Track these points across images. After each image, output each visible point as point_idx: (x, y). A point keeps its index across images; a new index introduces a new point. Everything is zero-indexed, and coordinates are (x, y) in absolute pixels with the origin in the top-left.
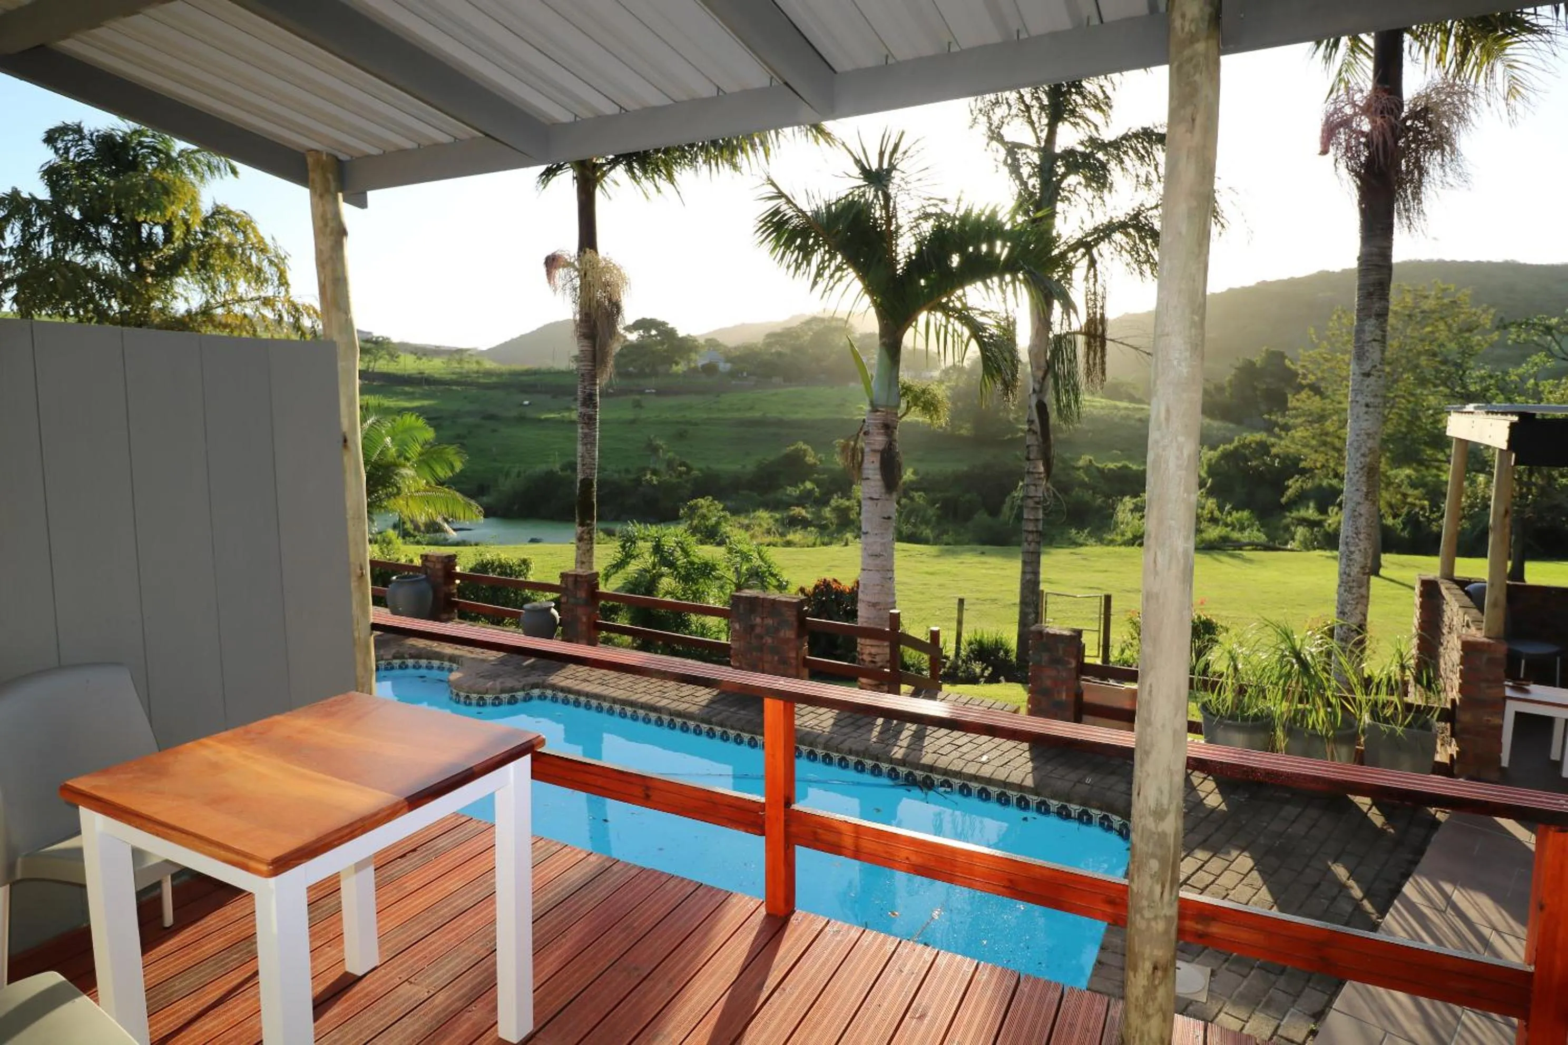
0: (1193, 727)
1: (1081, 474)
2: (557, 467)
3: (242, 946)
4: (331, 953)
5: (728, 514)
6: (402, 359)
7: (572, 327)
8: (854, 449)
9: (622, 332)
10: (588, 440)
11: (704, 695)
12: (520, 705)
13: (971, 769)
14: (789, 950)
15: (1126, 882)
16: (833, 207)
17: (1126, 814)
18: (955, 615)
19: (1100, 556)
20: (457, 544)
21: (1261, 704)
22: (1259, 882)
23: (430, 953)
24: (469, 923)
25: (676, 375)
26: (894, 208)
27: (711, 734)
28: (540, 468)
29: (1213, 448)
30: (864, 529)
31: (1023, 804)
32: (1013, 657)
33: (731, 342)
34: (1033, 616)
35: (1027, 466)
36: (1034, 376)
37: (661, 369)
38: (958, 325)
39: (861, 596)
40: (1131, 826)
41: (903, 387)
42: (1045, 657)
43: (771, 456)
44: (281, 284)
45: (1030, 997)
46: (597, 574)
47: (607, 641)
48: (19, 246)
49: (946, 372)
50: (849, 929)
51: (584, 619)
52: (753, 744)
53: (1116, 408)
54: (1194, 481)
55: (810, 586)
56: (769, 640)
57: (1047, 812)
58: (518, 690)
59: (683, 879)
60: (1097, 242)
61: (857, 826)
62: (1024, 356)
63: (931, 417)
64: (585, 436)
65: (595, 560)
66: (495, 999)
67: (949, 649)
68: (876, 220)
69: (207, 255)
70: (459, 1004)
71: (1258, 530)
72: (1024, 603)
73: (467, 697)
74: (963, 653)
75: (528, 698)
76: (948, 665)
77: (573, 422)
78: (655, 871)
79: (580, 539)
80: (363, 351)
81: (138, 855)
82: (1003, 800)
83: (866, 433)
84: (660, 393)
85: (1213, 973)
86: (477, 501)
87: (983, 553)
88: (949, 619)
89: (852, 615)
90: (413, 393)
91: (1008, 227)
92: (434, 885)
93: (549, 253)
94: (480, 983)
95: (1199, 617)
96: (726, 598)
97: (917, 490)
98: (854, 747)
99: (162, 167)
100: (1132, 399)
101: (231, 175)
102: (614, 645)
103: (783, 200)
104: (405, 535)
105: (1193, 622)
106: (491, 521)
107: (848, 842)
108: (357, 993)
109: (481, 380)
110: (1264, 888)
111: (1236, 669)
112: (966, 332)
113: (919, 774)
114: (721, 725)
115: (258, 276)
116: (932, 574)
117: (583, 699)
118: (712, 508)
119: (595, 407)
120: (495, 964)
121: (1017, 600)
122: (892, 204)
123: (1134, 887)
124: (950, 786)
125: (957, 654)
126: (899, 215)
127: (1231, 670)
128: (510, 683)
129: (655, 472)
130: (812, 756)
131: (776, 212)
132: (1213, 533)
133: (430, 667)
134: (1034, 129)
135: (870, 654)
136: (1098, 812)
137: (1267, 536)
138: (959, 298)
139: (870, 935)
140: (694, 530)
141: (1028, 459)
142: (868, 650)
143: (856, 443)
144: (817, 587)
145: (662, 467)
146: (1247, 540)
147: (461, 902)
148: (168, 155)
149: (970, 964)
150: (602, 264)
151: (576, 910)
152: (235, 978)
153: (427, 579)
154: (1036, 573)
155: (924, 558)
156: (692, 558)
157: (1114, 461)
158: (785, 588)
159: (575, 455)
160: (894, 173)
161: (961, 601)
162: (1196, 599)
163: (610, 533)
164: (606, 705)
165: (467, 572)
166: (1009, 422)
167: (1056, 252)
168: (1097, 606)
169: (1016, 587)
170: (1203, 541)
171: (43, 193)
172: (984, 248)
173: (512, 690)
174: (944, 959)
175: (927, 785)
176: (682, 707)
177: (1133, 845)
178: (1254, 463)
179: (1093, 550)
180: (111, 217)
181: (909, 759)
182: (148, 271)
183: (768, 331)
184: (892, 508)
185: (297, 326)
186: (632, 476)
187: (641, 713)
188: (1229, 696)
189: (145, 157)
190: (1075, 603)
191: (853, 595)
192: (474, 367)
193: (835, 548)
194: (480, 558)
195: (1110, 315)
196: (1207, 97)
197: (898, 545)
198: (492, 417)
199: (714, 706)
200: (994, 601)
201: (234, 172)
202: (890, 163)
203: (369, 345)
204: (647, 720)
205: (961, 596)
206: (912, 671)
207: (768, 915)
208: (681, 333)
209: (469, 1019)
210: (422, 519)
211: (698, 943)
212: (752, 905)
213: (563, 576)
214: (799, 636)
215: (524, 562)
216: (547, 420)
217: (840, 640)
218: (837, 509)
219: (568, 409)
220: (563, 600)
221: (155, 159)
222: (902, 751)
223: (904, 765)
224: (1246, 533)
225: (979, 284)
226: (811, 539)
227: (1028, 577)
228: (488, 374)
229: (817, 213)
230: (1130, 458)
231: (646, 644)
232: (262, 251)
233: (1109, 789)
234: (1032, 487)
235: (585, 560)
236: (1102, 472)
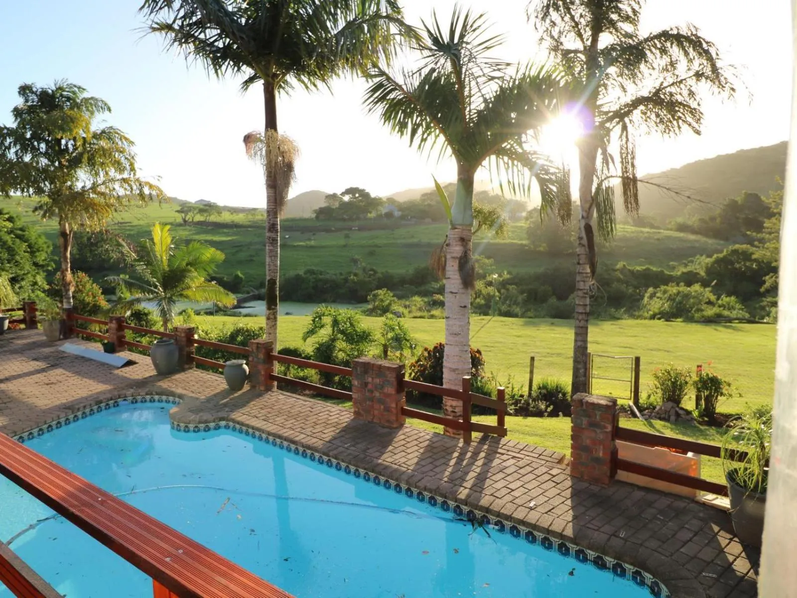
1: (618, 274)
19: (632, 326)
25: (370, 219)
29: (710, 256)
33: (401, 199)
35: (577, 268)
36: (582, 208)
37: (361, 216)
41: (475, 211)
44: (131, 171)
56: (377, 394)
58: (211, 422)
60: (628, 113)
64: (271, 251)
69: (93, 156)
71: (743, 310)
84: (361, 229)
100: (652, 226)
113: (478, 513)
114: (336, 458)
115: (119, 166)
128: (208, 416)
135: (452, 407)
141: (580, 264)
142: (449, 403)
146: (734, 316)
157: (640, 265)
165: (201, 339)
166: (571, 241)
171: (12, 124)
173: (208, 421)
178: (739, 266)
179: (627, 322)
180: (45, 136)
181: (471, 499)
182: (65, 166)
183: (423, 193)
208: (373, 196)
214: (400, 392)
222: (466, 492)
224: (734, 311)
230: (651, 263)
233: (641, 545)
234: (582, 283)
235: (271, 332)
236: (632, 272)
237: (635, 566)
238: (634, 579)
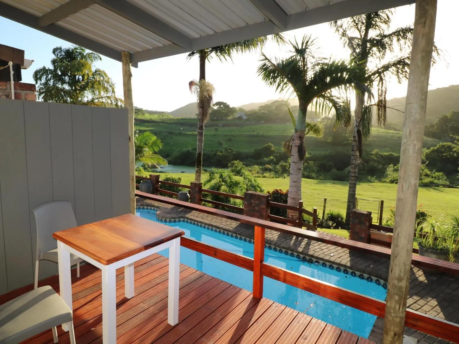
0: (415, 251)
1: (374, 157)
2: (190, 149)
3: (98, 285)
4: (121, 291)
5: (244, 166)
6: (145, 115)
7: (197, 104)
8: (289, 145)
9: (212, 106)
10: (200, 141)
11: (234, 224)
12: (177, 223)
13: (327, 258)
14: (260, 310)
15: (385, 303)
16: (284, 63)
17: (386, 280)
18: (323, 204)
19: (380, 187)
20: (160, 172)
21: (444, 244)
22: (439, 310)
23: (149, 295)
24: (160, 287)
25: (229, 120)
26: (306, 62)
27: (236, 237)
28: (185, 149)
29: (428, 148)
30: (291, 173)
31: (346, 272)
32: (344, 221)
33: (247, 109)
34: (352, 206)
35: (352, 153)
36: (356, 120)
37: (224, 118)
38: (328, 102)
39: (289, 195)
40: (387, 284)
41: (307, 124)
42: (357, 221)
43: (259, 147)
44: (113, 92)
45: (346, 338)
46: (202, 183)
47: (204, 205)
48: (45, 83)
49: (323, 119)
50: (281, 306)
51: (197, 197)
52: (250, 242)
53: (389, 133)
54: (420, 161)
55: (271, 191)
56: (257, 208)
57: (355, 276)
58: (176, 218)
59: (226, 282)
60: (383, 71)
61: (285, 272)
62: (353, 114)
63: (317, 134)
64: (200, 139)
65: (201, 179)
66: (167, 311)
67: (320, 216)
68: (299, 66)
69: (93, 84)
70: (157, 311)
71: (446, 180)
72: (349, 201)
73: (161, 219)
74: (325, 218)
75: (179, 221)
76: (320, 221)
77: (196, 135)
78: (217, 279)
79: (197, 172)
80: (136, 113)
81: (72, 255)
82: (338, 269)
83: (293, 140)
84: (224, 126)
85: (418, 341)
86: (166, 159)
87: (334, 183)
88: (321, 206)
89: (286, 202)
90: (148, 125)
91: (349, 67)
92: (150, 275)
93: (190, 81)
94: (163, 306)
95: (419, 211)
96: (243, 194)
97: (310, 160)
98: (285, 246)
99: (82, 58)
100: (395, 129)
101: (100, 60)
102: (206, 206)
103: (267, 61)
104: (145, 169)
105: (417, 213)
106: (170, 165)
107: (282, 276)
108: (128, 304)
109: (169, 122)
110: (442, 313)
111: (434, 231)
112: (331, 105)
113: (308, 258)
114: (240, 235)
115: (107, 90)
116: (315, 190)
117: (196, 223)
118: (239, 164)
119: (203, 130)
120: (168, 301)
121: (347, 201)
122: (305, 60)
123: (388, 304)
124: (319, 263)
125: (323, 218)
126: (308, 64)
127: (432, 231)
128: (174, 216)
129: (221, 152)
130: (270, 248)
131: (265, 65)
132: (427, 180)
133: (151, 209)
134: (360, 32)
135: (291, 215)
136: (375, 278)
137: (450, 182)
138: (329, 93)
139: (288, 309)
140: (233, 171)
141: (353, 150)
142: (291, 214)
143: (289, 143)
144: (274, 192)
145: (223, 150)
146: (441, 184)
147: (158, 281)
148: (83, 55)
149: (324, 324)
150: (207, 84)
151: (193, 288)
152: (95, 295)
153: (151, 182)
154: (354, 191)
155: (312, 184)
156: (232, 180)
157: (387, 152)
158: (263, 191)
159: (196, 146)
160: (307, 50)
161: (325, 200)
162: (418, 204)
163: (206, 171)
164: (203, 225)
165: (162, 181)
166: (346, 137)
167: (367, 75)
168: (377, 205)
169: (347, 196)
170: (422, 183)
171: (51, 67)
172: (339, 75)
173: (175, 218)
174: (314, 321)
175: (310, 262)
176: (227, 228)
177: (388, 290)
178: (445, 154)
179: (377, 184)
180: (69, 74)
181: (304, 252)
182: (78, 89)
183: (260, 106)
184: (302, 166)
185: (117, 105)
186: (213, 153)
187: (214, 229)
188: (430, 241)
189: (78, 55)
190: (369, 203)
191: (286, 195)
192: (167, 117)
193: (280, 179)
194: (166, 177)
195: (388, 99)
196: (431, 14)
197: (303, 179)
198: (171, 133)
199: (238, 228)
200: (337, 200)
201: (101, 59)
202: (306, 46)
203: (136, 111)
204: (216, 231)
205: (325, 198)
206: (306, 222)
207: (253, 297)
208: (231, 106)
209: (160, 316)
210: (150, 164)
211: (230, 303)
212: (248, 294)
213: (191, 183)
214: (267, 207)
215: (180, 179)
216: (188, 134)
217: (281, 210)
218: (281, 166)
219: (194, 131)
220: (191, 191)
221: (80, 56)
222: (302, 249)
223: (302, 254)
224: (440, 181)
225: (337, 88)
226: (272, 176)
227: (351, 192)
228: (171, 119)
229: (278, 64)
230: (393, 151)
231: (216, 206)
232: (108, 82)
233: (380, 270)
234: (354, 161)
235: (198, 179)
236: (382, 156)
237: (376, 277)
238: (376, 282)
